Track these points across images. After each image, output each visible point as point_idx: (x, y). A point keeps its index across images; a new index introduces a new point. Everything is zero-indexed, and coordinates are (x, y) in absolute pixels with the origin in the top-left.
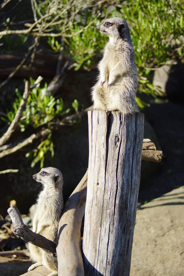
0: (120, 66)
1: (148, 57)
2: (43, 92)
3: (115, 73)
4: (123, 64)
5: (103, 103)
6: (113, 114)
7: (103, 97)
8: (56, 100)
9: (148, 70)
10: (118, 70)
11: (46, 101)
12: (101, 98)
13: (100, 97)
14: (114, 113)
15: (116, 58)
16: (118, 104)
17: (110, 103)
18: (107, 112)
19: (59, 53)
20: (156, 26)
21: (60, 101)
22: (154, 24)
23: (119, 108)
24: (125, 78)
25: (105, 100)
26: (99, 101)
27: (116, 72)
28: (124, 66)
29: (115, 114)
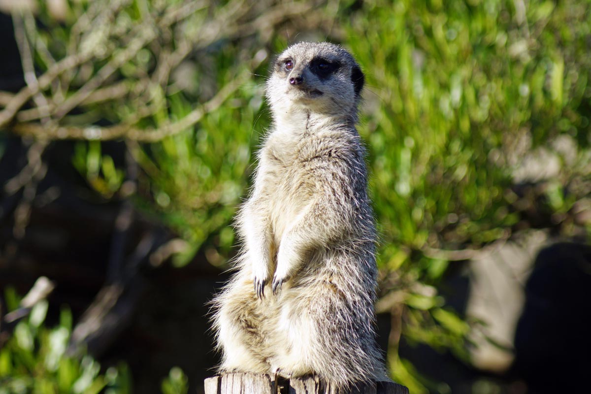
0: (319, 213)
1: (437, 212)
2: (57, 340)
3: (299, 239)
4: (328, 205)
5: (256, 355)
6: (296, 388)
7: (253, 333)
8: (102, 373)
9: (439, 261)
10: (310, 225)
11: (66, 374)
12: (248, 336)
13: (241, 332)
14: (299, 385)
15: (305, 185)
16: (312, 354)
17: (281, 351)
18: (273, 379)
19: (116, 202)
20: (464, 98)
21: (120, 374)
22: (456, 94)
23: (318, 368)
24: (332, 259)
25: (261, 342)
26: (242, 348)
27: (304, 233)
28: (331, 213)
29: (302, 386)
